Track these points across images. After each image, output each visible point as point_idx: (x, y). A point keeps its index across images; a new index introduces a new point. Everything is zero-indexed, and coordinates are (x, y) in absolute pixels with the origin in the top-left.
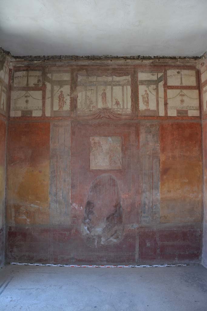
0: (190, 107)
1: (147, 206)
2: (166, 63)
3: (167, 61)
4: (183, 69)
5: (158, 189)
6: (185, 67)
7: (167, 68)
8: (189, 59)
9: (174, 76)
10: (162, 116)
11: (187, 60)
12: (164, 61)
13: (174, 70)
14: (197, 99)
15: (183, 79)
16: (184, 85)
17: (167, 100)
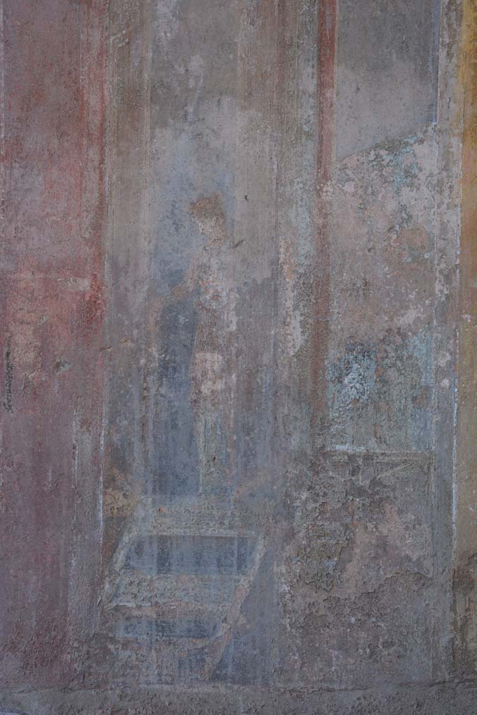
1: (212, 360)
5: (425, 70)
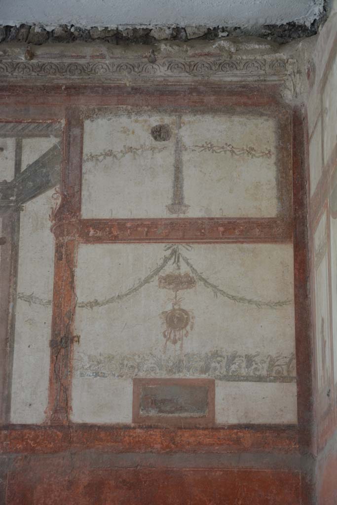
0: (232, 358)
2: (83, 70)
3: (82, 61)
4: (195, 112)
6: (211, 99)
7: (82, 103)
8: (235, 41)
9: (129, 156)
10: (29, 421)
11: (221, 49)
12: (62, 56)
13: (133, 117)
14: (280, 304)
15: (190, 176)
16: (194, 212)
17: (71, 315)
